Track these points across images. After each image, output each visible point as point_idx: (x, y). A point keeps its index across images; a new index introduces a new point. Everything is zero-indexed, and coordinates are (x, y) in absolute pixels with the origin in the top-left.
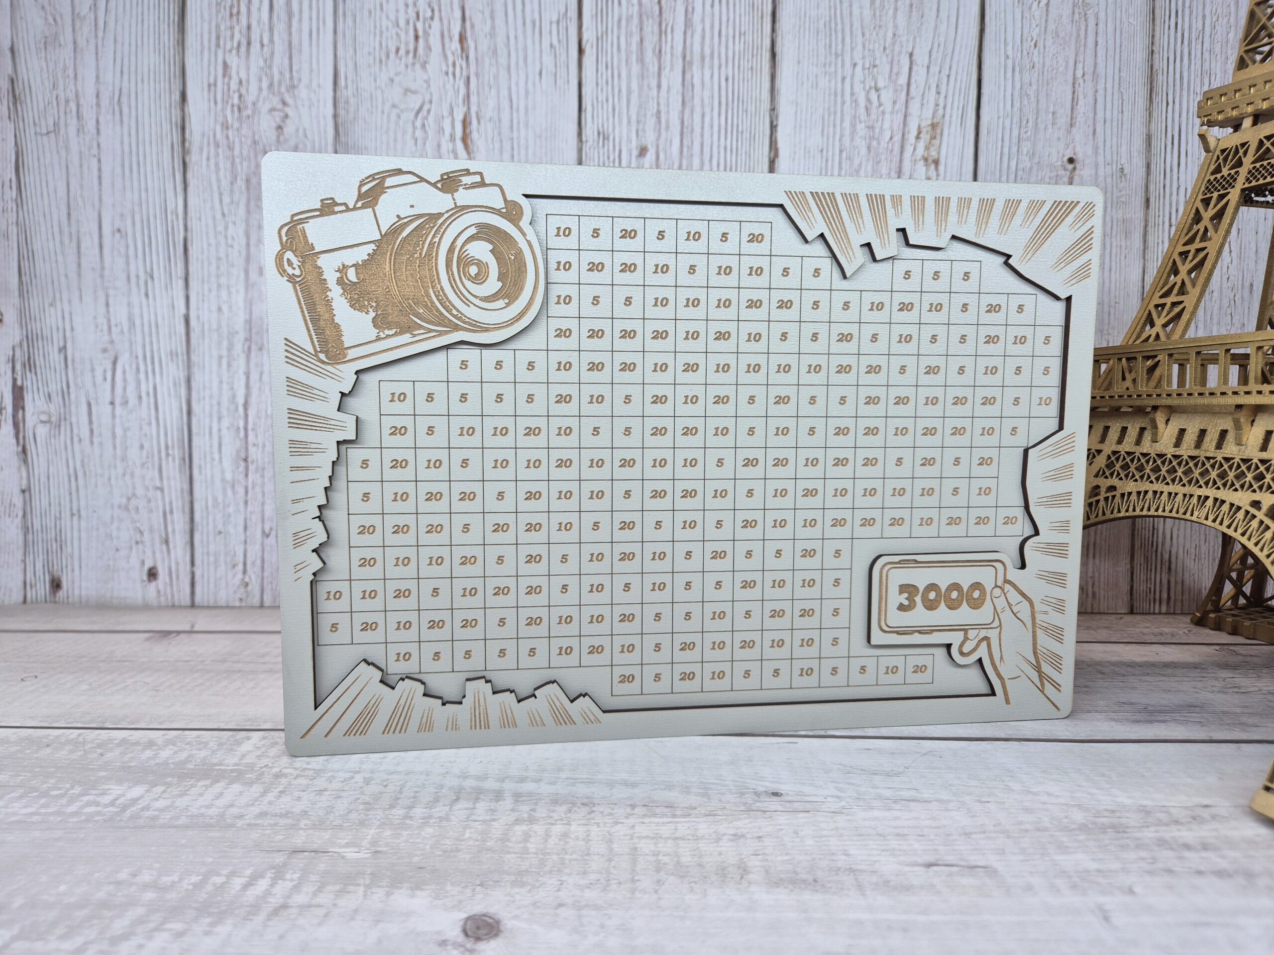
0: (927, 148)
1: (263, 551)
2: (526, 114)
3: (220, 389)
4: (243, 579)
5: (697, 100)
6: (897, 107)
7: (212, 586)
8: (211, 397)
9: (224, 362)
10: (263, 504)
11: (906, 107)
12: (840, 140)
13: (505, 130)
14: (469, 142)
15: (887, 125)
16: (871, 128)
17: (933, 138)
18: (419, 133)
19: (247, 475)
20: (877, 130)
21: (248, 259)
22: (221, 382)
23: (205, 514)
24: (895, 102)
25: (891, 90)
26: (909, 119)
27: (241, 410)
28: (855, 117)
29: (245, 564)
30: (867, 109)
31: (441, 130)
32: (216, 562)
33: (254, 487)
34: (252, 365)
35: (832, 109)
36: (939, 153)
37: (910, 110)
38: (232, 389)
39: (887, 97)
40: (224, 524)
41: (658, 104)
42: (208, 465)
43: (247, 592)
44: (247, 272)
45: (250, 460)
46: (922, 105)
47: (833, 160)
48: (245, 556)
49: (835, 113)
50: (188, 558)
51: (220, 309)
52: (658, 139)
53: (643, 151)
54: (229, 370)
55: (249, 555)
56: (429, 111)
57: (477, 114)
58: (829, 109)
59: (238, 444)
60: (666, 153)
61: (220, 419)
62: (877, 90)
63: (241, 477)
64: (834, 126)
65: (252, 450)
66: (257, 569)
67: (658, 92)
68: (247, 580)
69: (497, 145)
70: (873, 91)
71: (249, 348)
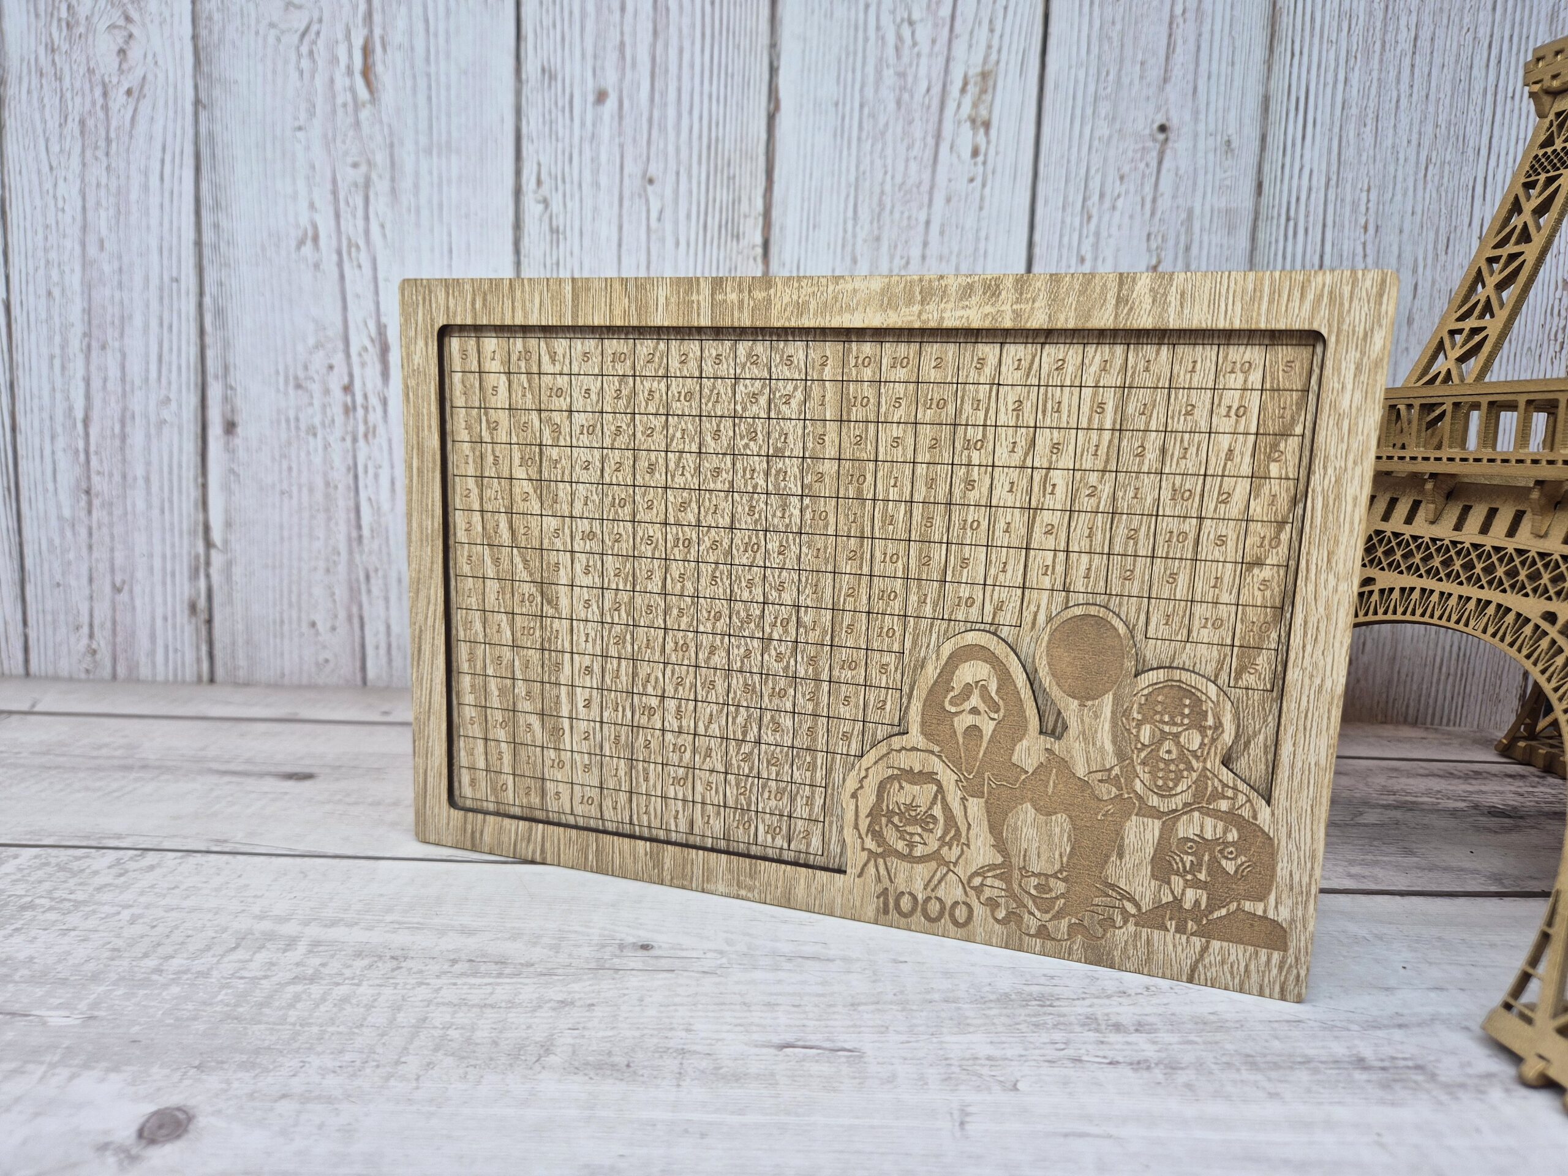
0: (975, 105)
1: (114, 610)
2: (447, 41)
3: (53, 398)
4: (89, 646)
5: (673, 30)
6: (937, 48)
7: (50, 653)
8: (41, 409)
9: (57, 363)
10: (112, 550)
11: (949, 49)
12: (862, 90)
13: (419, 62)
14: (372, 78)
15: (923, 71)
16: (902, 75)
17: (983, 91)
18: (305, 63)
19: (90, 512)
20: (910, 79)
21: (84, 228)
22: (54, 389)
23: (38, 560)
24: (934, 41)
25: (930, 25)
26: (952, 64)
27: (80, 426)
28: (881, 59)
29: (91, 626)
30: (897, 49)
31: (334, 60)
32: (54, 622)
33: (99, 528)
34: (93, 368)
35: (851, 48)
36: (990, 112)
37: (954, 53)
38: (68, 398)
39: (923, 33)
40: (63, 574)
41: (622, 33)
42: (40, 498)
43: (95, 662)
44: (83, 245)
45: (93, 492)
46: (970, 46)
47: (851, 118)
48: (91, 616)
49: (855, 53)
50: (19, 616)
51: (49, 294)
52: (621, 80)
53: (601, 97)
54: (63, 374)
55: (96, 614)
56: (318, 33)
57: (382, 38)
58: (847, 47)
59: (78, 471)
60: (631, 98)
61: (53, 438)
62: (911, 23)
63: (83, 514)
64: (854, 71)
65: (95, 479)
66: (108, 633)
67: (622, 17)
68: (94, 646)
69: (409, 83)
70: (905, 25)
71: (89, 346)
